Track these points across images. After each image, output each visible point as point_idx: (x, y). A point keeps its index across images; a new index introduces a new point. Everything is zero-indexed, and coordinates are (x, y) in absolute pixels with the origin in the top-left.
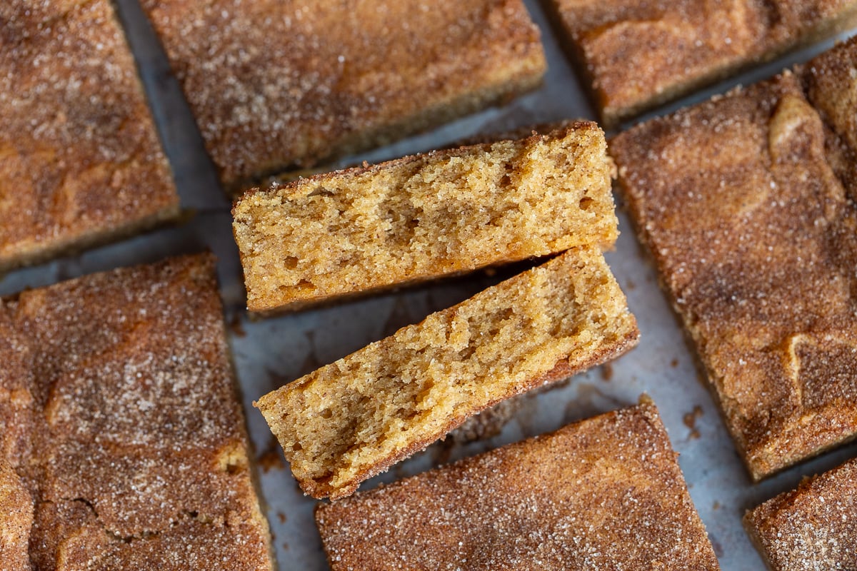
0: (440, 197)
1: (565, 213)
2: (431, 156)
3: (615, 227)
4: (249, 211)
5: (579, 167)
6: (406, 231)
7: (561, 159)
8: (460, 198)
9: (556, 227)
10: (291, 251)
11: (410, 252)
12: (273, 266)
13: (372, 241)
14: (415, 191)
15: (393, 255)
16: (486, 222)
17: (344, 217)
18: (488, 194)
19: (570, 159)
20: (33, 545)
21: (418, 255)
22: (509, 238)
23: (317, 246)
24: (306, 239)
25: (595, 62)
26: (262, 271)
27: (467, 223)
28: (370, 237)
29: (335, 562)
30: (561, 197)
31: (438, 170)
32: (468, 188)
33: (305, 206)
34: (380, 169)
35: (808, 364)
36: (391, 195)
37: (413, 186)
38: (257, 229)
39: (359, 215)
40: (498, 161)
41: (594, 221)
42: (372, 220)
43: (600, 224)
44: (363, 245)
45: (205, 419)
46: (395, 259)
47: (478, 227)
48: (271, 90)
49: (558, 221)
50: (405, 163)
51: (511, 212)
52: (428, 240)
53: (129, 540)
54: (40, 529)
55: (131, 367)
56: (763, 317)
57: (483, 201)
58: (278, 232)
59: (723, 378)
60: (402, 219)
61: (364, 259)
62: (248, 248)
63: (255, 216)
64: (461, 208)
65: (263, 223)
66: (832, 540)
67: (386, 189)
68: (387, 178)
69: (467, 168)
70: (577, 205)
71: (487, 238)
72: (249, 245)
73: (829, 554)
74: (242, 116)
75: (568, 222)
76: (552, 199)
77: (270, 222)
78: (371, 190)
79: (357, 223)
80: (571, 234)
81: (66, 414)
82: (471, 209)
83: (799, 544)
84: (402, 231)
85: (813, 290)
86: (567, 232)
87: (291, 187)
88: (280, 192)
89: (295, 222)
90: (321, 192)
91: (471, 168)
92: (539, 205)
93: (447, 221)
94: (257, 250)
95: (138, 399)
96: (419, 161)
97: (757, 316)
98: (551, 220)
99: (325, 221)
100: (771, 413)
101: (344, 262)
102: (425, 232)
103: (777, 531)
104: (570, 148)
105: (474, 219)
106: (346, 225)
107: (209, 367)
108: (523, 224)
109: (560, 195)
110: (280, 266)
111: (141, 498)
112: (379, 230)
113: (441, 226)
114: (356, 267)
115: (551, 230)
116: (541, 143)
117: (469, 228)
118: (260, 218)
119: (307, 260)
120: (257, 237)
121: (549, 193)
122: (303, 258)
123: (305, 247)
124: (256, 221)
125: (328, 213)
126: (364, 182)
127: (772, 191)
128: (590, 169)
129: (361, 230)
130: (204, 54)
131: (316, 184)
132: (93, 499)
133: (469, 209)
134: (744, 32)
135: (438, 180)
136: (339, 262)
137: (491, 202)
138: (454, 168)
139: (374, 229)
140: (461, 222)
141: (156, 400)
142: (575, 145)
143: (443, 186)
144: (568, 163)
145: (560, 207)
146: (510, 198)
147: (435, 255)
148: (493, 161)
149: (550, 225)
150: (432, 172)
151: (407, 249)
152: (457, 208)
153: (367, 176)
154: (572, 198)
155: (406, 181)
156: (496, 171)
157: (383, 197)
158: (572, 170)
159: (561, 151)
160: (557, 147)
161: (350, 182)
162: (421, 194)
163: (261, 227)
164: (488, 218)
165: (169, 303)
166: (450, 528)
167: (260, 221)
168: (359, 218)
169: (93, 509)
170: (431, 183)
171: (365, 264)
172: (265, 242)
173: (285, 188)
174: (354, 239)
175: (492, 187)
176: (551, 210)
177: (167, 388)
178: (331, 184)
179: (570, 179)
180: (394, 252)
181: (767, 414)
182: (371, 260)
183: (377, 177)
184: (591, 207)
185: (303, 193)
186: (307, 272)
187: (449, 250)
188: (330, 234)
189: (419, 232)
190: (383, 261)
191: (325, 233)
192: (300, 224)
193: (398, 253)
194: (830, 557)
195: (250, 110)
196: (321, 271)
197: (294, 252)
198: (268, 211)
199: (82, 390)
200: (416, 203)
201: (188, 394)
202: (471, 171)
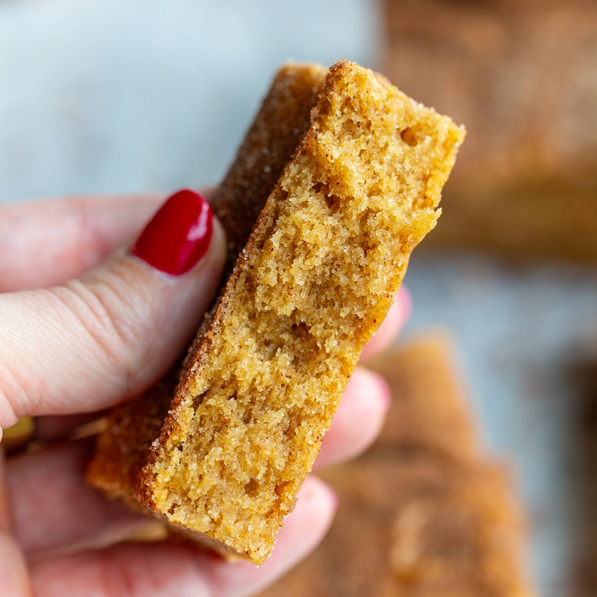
0: (300, 282)
1: (408, 166)
2: (248, 258)
3: (454, 127)
4: (169, 493)
5: (372, 116)
6: (302, 342)
7: (350, 128)
8: (317, 262)
9: (415, 187)
10: (242, 479)
11: (328, 356)
12: (244, 510)
13: (288, 387)
14: (274, 303)
15: (318, 376)
16: (362, 255)
17: (241, 397)
18: (334, 230)
19: (356, 118)
21: (338, 350)
22: (396, 244)
23: (256, 449)
24: (241, 454)
26: (240, 525)
27: (348, 275)
28: (283, 385)
30: (389, 158)
31: (271, 263)
32: (315, 246)
33: (201, 430)
34: (221, 321)
36: (253, 331)
37: (266, 301)
38: (194, 498)
39: (254, 380)
40: (307, 194)
41: (434, 142)
42: (268, 370)
43: (442, 139)
44: (287, 399)
46: (325, 377)
47: (360, 267)
49: (410, 180)
50: (233, 291)
51: (370, 221)
52: (332, 328)
57: (338, 241)
58: (213, 479)
60: (286, 337)
61: (302, 409)
62: (207, 524)
63: (178, 490)
64: (327, 270)
65: (192, 487)
67: (245, 332)
68: (235, 320)
69: (292, 232)
70: (407, 147)
71: (381, 267)
72: (206, 520)
75: (417, 170)
76: (385, 168)
77: (197, 480)
78: (237, 348)
79: (260, 389)
80: (431, 175)
82: (335, 259)
84: (299, 346)
86: (425, 179)
87: (171, 430)
88: (169, 445)
89: (216, 453)
90: (198, 401)
91: (296, 227)
92: (383, 188)
93: (330, 294)
94: (216, 516)
96: (242, 275)
98: (405, 187)
99: (234, 420)
101: (289, 433)
102: (322, 325)
104: (345, 110)
105: (350, 264)
106: (253, 402)
108: (392, 218)
109: (387, 158)
110: (247, 502)
112: (284, 372)
113: (330, 303)
114: (303, 424)
115: (414, 193)
116: (320, 136)
117: (356, 277)
118: (185, 488)
119: (263, 470)
120: (201, 504)
121: (377, 167)
122: (258, 472)
123: (249, 463)
124: (185, 493)
125: (227, 412)
126: (222, 349)
128: (381, 106)
129: (269, 391)
131: (189, 401)
133: (334, 262)
135: (281, 272)
136: (286, 438)
137: (344, 233)
138: (281, 245)
139: (278, 375)
140: (343, 280)
142: (347, 102)
143: (292, 271)
144: (359, 124)
145: (398, 167)
146: (355, 211)
147: (352, 332)
148: (303, 199)
149: (408, 190)
150: (268, 270)
151: (322, 356)
152: (324, 273)
153: (218, 342)
154: (396, 148)
155: (253, 304)
156: (316, 204)
157: (251, 342)
158: (369, 124)
159: (342, 120)
160: (336, 122)
161: (211, 364)
162: (281, 299)
163: (196, 492)
164: (360, 251)
167: (189, 490)
168: (257, 382)
170: (279, 280)
171: (308, 412)
172: (213, 500)
173: (167, 436)
174: (273, 403)
175: (332, 221)
176: (395, 178)
178: (199, 385)
179: (377, 134)
180: (316, 372)
182: (307, 402)
183: (227, 331)
184: (418, 134)
185: (188, 421)
186: (273, 478)
187: (361, 315)
188: (251, 425)
189: (317, 331)
190: (318, 391)
191: (246, 430)
192: (221, 449)
193: (322, 368)
196: (283, 464)
197: (245, 478)
198: (183, 473)
200: (286, 310)
202: (299, 231)
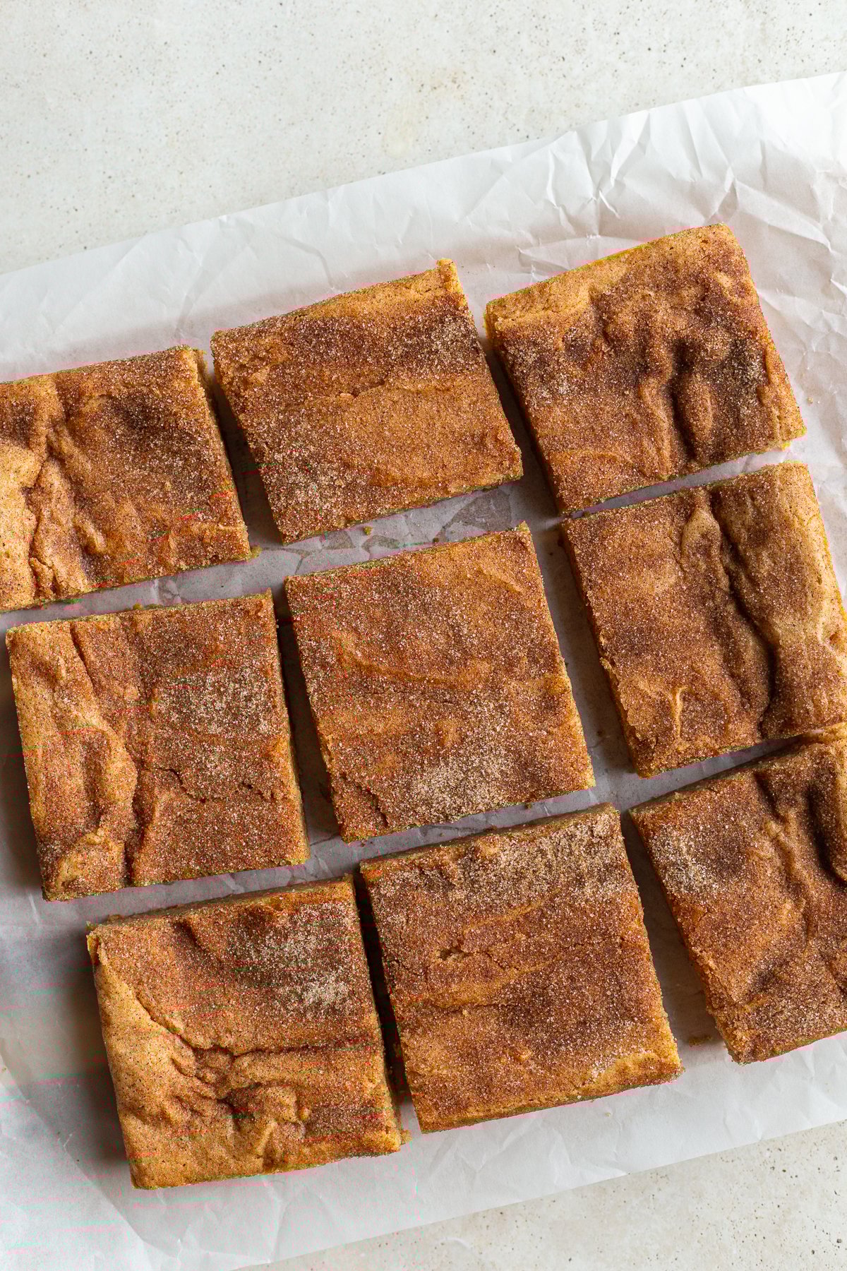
20: (136, 800)
25: (559, 478)
29: (296, 621)
35: (687, 708)
45: (261, 720)
48: (324, 480)
53: (203, 801)
54: (141, 790)
55: (211, 679)
56: (660, 670)
59: (627, 711)
66: (692, 843)
73: (688, 852)
74: (301, 496)
81: (163, 708)
83: (668, 844)
85: (698, 654)
95: (215, 701)
97: (657, 669)
100: (657, 740)
103: (654, 834)
107: (267, 682)
111: (213, 773)
127: (679, 577)
130: (276, 447)
132: (179, 771)
134: (669, 464)
141: (228, 703)
165: (240, 634)
166: (377, 606)
169: (179, 778)
177: (235, 695)
181: (654, 740)
194: (688, 854)
195: (307, 492)
199: (175, 691)
201: (250, 700)
